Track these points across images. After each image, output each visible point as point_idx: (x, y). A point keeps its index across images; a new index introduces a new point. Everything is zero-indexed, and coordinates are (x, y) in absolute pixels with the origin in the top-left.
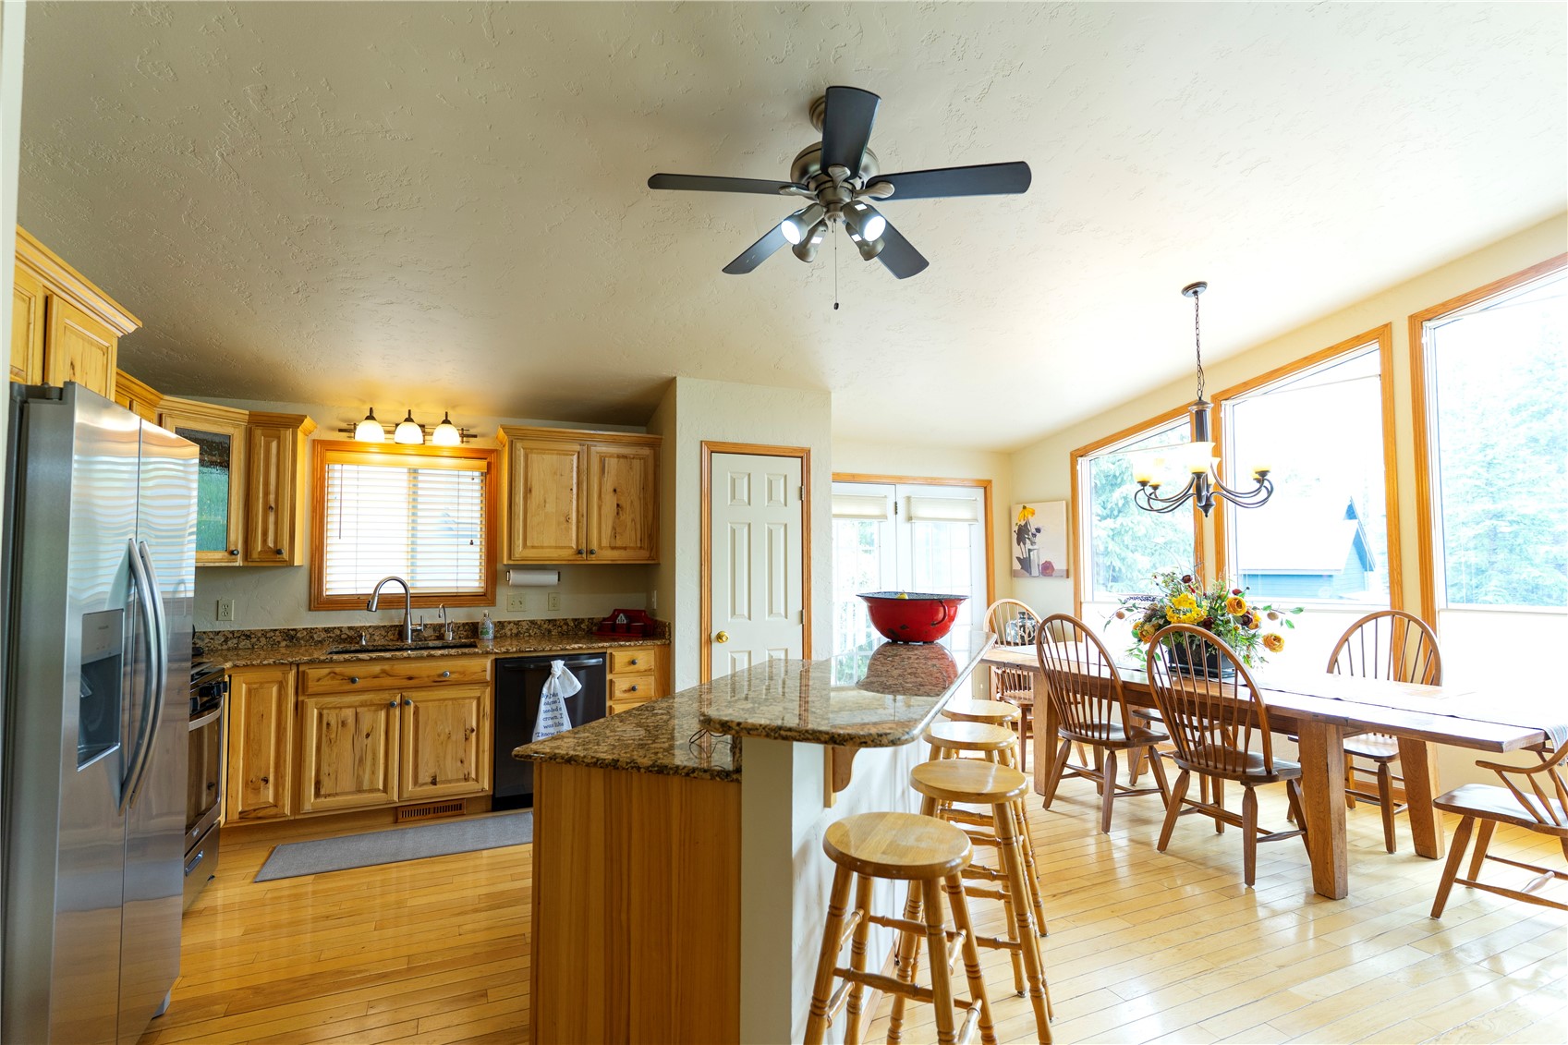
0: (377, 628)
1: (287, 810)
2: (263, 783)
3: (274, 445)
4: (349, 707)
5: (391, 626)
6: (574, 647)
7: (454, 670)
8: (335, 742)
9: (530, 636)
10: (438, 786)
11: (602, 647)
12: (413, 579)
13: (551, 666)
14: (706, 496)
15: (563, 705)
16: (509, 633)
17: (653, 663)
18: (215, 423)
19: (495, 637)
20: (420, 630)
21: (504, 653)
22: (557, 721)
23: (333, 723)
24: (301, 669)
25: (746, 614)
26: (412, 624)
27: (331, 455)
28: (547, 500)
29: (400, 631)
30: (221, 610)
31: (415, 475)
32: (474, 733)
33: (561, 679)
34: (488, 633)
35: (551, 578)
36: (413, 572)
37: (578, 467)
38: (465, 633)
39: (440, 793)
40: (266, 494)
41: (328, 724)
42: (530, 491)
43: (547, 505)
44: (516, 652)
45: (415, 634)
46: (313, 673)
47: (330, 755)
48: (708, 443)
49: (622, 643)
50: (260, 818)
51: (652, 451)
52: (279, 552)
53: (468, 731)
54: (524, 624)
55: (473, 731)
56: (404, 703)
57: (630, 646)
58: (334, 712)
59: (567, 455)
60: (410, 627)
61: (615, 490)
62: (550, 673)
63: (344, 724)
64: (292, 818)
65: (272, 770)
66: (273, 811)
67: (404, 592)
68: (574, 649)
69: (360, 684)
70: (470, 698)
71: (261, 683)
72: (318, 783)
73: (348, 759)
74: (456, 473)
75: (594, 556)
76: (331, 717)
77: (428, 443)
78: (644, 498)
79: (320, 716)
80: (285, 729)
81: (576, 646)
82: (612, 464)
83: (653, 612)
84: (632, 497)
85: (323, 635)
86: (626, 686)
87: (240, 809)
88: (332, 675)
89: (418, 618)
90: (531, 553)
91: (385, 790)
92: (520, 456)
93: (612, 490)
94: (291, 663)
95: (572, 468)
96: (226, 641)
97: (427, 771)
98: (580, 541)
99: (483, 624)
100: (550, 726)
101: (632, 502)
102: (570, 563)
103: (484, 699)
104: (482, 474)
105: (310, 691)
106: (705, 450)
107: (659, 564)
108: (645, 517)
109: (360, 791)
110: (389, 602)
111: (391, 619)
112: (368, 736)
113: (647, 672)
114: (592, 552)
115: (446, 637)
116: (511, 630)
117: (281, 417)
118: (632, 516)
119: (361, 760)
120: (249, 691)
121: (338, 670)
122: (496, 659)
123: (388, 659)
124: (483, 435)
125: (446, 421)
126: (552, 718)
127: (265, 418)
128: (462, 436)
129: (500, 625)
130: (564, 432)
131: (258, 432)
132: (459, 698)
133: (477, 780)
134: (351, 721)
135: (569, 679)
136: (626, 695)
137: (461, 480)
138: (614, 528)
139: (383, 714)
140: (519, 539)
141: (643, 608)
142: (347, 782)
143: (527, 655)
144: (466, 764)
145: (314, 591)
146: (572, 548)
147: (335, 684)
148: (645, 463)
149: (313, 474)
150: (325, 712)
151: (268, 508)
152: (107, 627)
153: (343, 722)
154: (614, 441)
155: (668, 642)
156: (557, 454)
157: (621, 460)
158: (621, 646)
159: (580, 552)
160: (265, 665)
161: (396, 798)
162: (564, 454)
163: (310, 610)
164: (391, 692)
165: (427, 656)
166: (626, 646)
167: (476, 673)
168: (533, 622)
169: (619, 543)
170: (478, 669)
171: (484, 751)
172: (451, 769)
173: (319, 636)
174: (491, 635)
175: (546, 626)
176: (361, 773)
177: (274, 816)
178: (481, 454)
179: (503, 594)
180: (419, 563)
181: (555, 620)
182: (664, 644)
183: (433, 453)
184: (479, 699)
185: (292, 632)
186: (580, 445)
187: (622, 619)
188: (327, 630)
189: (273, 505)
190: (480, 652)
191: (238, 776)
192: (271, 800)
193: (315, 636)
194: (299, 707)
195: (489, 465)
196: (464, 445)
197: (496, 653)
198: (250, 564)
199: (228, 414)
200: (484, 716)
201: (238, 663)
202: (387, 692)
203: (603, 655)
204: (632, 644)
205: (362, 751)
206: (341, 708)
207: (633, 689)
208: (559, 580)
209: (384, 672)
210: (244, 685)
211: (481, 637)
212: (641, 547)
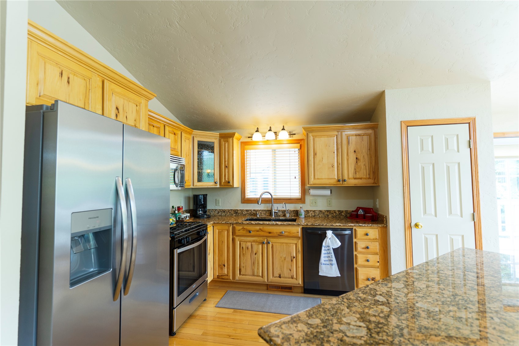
0: (263, 210)
1: (231, 278)
2: (223, 266)
3: (227, 144)
4: (249, 242)
5: (267, 210)
6: (337, 225)
7: (286, 231)
8: (245, 255)
9: (320, 217)
10: (281, 279)
11: (351, 226)
12: (275, 192)
13: (326, 233)
14: (405, 150)
15: (332, 251)
16: (311, 215)
17: (378, 236)
18: (209, 138)
19: (305, 217)
20: (277, 212)
21: (306, 225)
22: (330, 258)
23: (244, 247)
24: (234, 226)
25: (433, 213)
26: (274, 210)
27: (247, 147)
28: (323, 158)
29: (270, 212)
30: (217, 202)
31: (275, 152)
32: (295, 259)
33: (331, 239)
34: (302, 215)
35: (328, 192)
36: (275, 189)
37: (337, 142)
38: (294, 214)
39: (282, 282)
40: (225, 162)
41: (243, 248)
42: (316, 154)
43: (323, 160)
44: (311, 225)
45: (276, 214)
46: (238, 228)
47: (243, 259)
48: (405, 122)
49: (361, 225)
50: (223, 279)
51: (373, 131)
52: (229, 182)
53: (292, 258)
54: (317, 212)
55: (294, 257)
56: (268, 243)
57: (365, 226)
58: (244, 243)
59: (332, 137)
60: (273, 211)
61: (355, 151)
62: (326, 237)
63: (248, 248)
64: (233, 281)
65: (226, 262)
66: (226, 277)
67: (271, 197)
68: (337, 226)
69: (252, 233)
70: (293, 243)
71: (222, 230)
72: (240, 270)
73: (249, 263)
74: (289, 150)
75: (346, 182)
76: (243, 245)
77: (278, 139)
78: (370, 154)
79: (240, 244)
80: (229, 247)
81: (338, 224)
82: (353, 139)
83: (377, 209)
84: (364, 154)
85: (246, 212)
86: (364, 245)
87: (217, 275)
88: (243, 229)
89: (277, 207)
90: (317, 182)
91: (262, 277)
92: (311, 140)
93: (353, 151)
94: (231, 223)
95: (334, 143)
96: (218, 213)
97: (277, 272)
98: (339, 176)
99: (300, 211)
100: (327, 261)
101: (363, 156)
102: (335, 185)
103: (298, 244)
104: (299, 150)
105: (237, 234)
106: (403, 125)
107: (379, 186)
108: (371, 163)
109: (254, 275)
110: (266, 201)
111: (267, 207)
112: (256, 254)
113: (374, 240)
114: (345, 181)
115: (286, 216)
116: (312, 214)
117: (228, 134)
118: (364, 164)
119: (254, 263)
120: (219, 232)
121: (245, 227)
122: (303, 228)
123: (262, 224)
124: (298, 134)
125: (283, 129)
126: (328, 257)
127: (223, 135)
128: (290, 135)
129: (307, 212)
130: (330, 127)
131: (222, 140)
132: (288, 243)
133: (296, 279)
134: (250, 247)
135: (334, 240)
136: (364, 250)
137: (291, 153)
138: (355, 169)
139: (260, 246)
140: (312, 175)
141: (372, 207)
142: (249, 271)
143: (316, 227)
144: (292, 271)
145: (243, 196)
146: (335, 179)
147: (244, 232)
148: (370, 137)
149: (241, 154)
150: (242, 243)
151: (226, 167)
152: (98, 217)
153: (247, 248)
154: (354, 128)
155: (385, 226)
156: (327, 137)
157: (357, 137)
158: (360, 226)
159: (339, 181)
160: (223, 223)
161: (266, 280)
162: (330, 137)
163: (242, 203)
164: (263, 237)
165: (276, 224)
166: (362, 226)
167: (294, 233)
168: (321, 211)
169: (358, 176)
170: (295, 231)
171: (299, 267)
172: (286, 273)
173: (245, 213)
174: (303, 216)
175: (326, 213)
176: (254, 268)
177: (227, 279)
178: (298, 141)
179: (308, 199)
180: (277, 186)
181: (330, 211)
182: (384, 227)
183: (280, 143)
184: (296, 244)
185: (236, 211)
186: (337, 132)
187: (361, 212)
188: (247, 211)
189: (227, 166)
190: (296, 224)
191: (216, 262)
192: (226, 273)
193: (243, 213)
194: (233, 239)
195: (301, 146)
196: (291, 138)
197: (302, 225)
198: (221, 187)
199: (213, 135)
200: (298, 252)
201: (216, 222)
202: (262, 237)
203: (351, 229)
204: (366, 225)
205: (254, 259)
206: (246, 242)
207: (367, 248)
208: (331, 193)
209: (260, 229)
210: (217, 230)
211: (299, 216)
212: (369, 178)
